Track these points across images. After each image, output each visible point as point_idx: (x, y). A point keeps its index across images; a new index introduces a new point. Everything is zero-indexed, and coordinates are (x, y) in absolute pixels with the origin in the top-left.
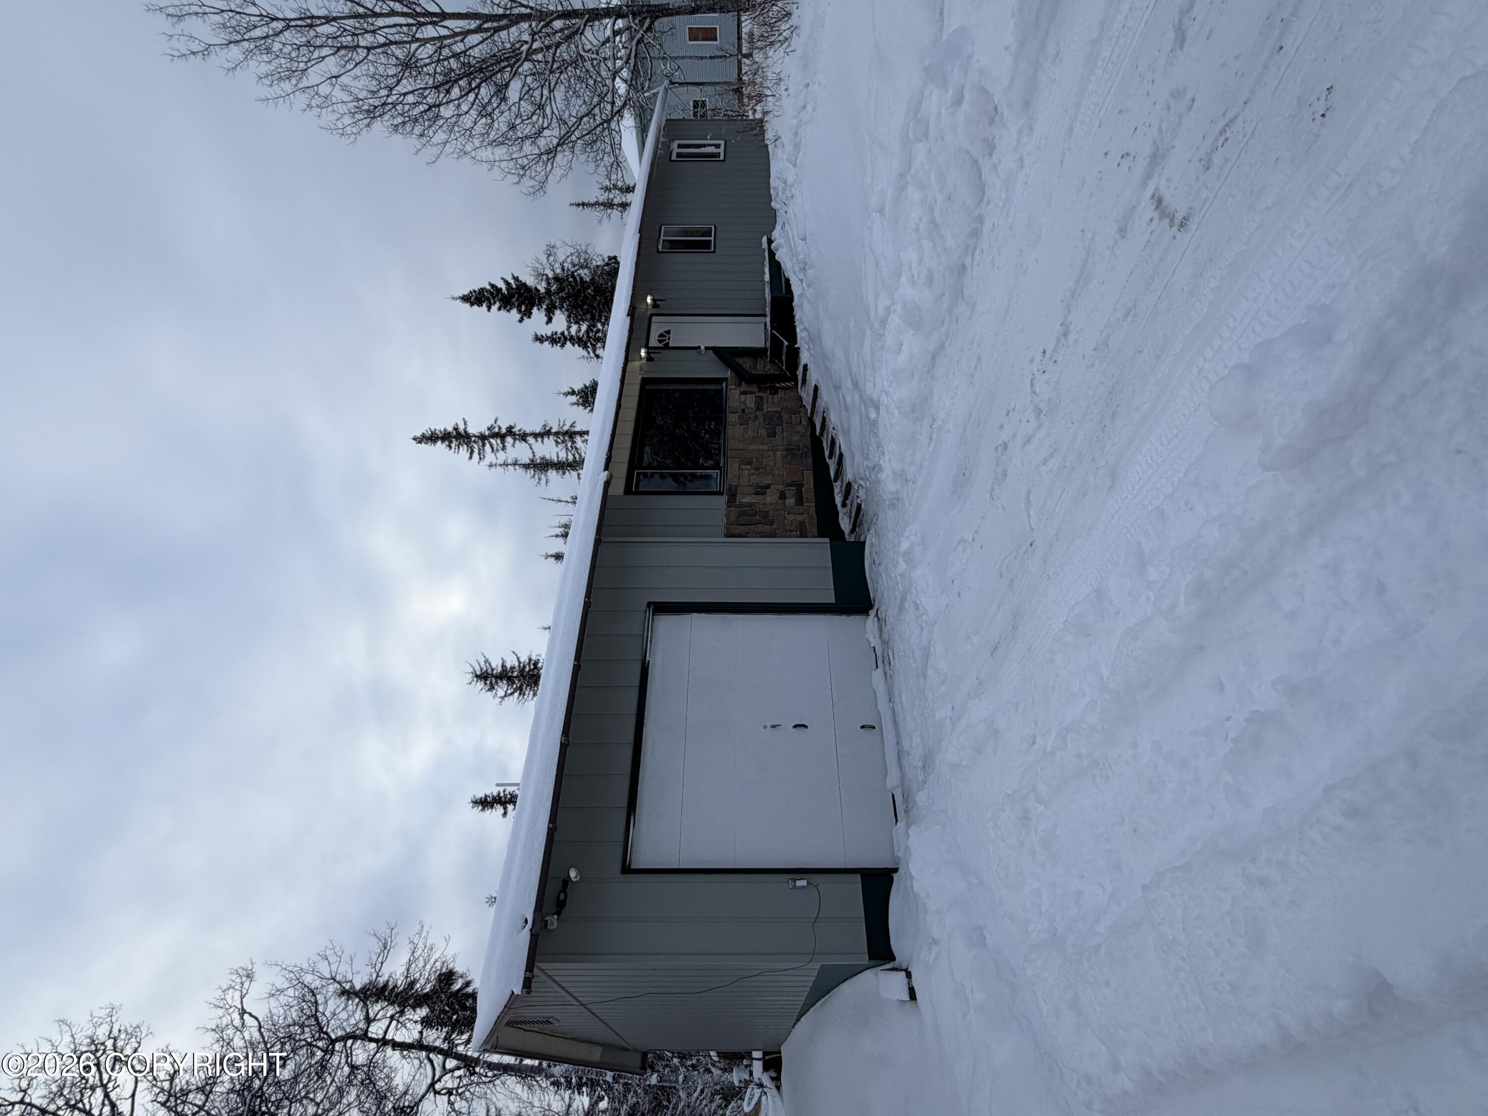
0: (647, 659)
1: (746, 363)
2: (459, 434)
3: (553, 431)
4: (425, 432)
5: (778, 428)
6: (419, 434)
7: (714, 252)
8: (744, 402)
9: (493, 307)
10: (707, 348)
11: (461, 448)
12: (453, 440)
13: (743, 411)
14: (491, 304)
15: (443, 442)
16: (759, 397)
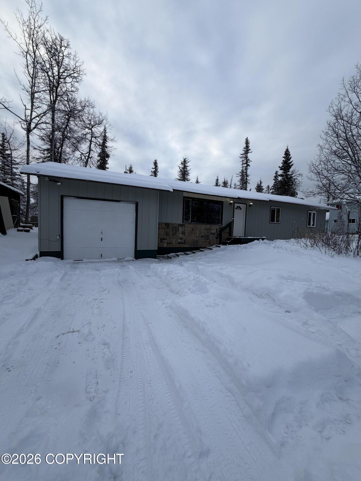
0: (121, 202)
1: (227, 230)
2: (248, 150)
3: (247, 178)
4: (249, 141)
5: (204, 239)
6: (248, 139)
7: (270, 223)
8: (213, 230)
9: (284, 158)
10: (233, 220)
11: (244, 151)
12: (246, 149)
13: (210, 229)
14: (285, 158)
15: (246, 146)
16: (215, 234)
